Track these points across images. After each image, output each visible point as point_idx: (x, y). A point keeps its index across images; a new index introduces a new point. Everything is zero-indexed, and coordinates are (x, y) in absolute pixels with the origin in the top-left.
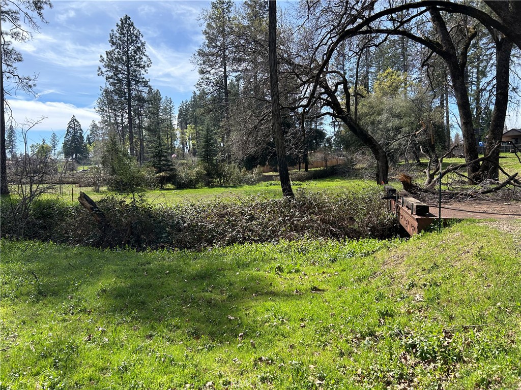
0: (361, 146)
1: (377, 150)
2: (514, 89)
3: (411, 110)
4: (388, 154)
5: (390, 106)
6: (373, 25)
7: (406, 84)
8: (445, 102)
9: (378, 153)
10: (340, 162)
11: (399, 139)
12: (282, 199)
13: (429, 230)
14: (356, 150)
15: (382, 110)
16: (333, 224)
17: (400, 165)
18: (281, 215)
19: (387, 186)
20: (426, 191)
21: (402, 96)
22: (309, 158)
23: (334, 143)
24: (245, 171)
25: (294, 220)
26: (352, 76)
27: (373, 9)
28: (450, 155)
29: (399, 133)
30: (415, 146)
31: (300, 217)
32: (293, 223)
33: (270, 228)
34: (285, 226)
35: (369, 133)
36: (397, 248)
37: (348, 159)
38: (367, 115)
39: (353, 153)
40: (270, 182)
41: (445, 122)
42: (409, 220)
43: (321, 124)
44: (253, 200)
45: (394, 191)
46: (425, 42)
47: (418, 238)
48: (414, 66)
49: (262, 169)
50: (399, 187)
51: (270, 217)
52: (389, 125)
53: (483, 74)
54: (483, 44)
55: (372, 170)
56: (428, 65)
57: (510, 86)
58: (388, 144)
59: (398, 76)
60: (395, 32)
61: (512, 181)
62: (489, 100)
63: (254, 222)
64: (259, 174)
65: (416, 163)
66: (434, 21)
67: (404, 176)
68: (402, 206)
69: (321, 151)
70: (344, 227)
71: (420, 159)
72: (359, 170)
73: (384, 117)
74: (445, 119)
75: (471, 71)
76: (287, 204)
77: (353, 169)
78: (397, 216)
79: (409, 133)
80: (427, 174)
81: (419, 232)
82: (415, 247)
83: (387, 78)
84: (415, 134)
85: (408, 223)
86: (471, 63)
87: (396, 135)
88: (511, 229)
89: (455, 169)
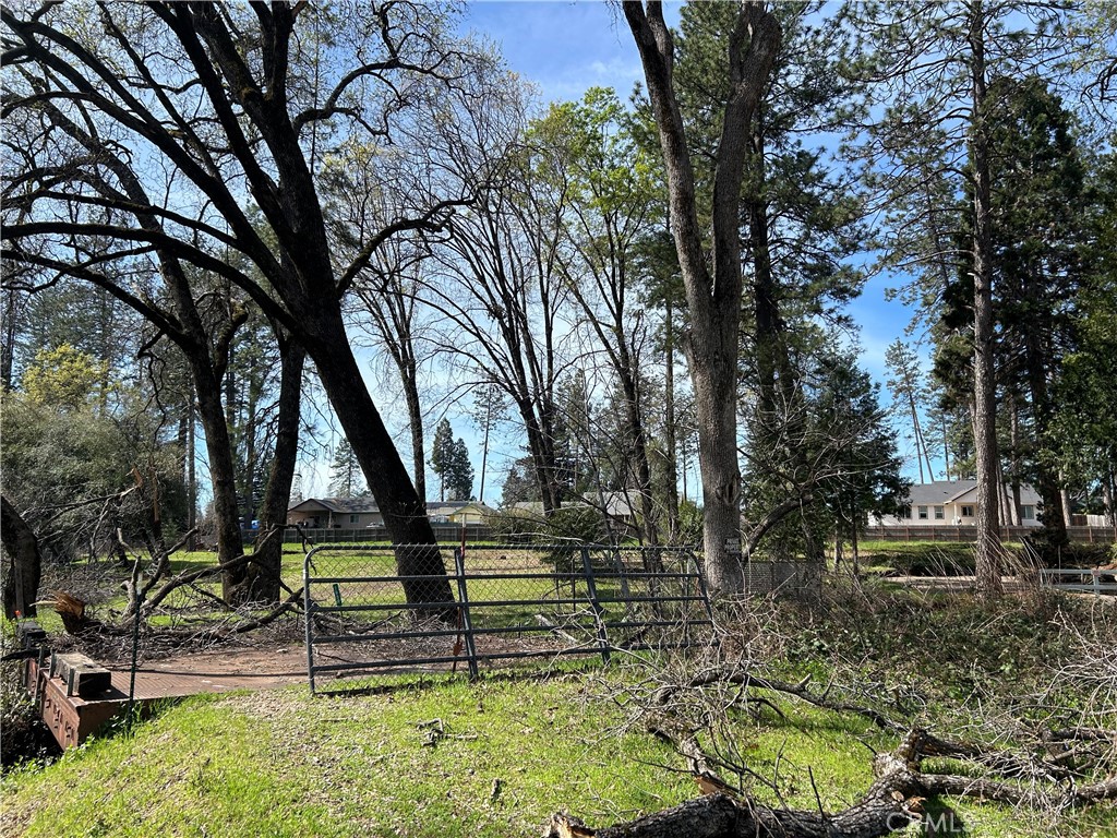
1: (13, 531)
2: (309, 429)
3: (111, 442)
4: (48, 540)
5: (60, 429)
6: (29, 243)
7: (105, 385)
8: (188, 434)
9: (16, 538)
11: (77, 506)
13: (106, 732)
15: (40, 435)
17: (76, 567)
19: (27, 623)
20: (120, 633)
21: (96, 410)
27: (29, 210)
28: (194, 546)
29: (79, 492)
30: (114, 520)
36: (16, 791)
41: (187, 479)
42: (64, 708)
45: (40, 636)
46: (149, 311)
47: (77, 758)
48: (123, 350)
50: (50, 621)
52: (56, 471)
53: (258, 391)
54: (263, 337)
56: (151, 355)
57: (302, 422)
58: (48, 516)
59: (88, 365)
60: (79, 271)
61: (294, 604)
62: (266, 438)
65: (116, 562)
66: (166, 273)
67: (68, 598)
68: (52, 676)
71: (127, 553)
73: (45, 450)
74: (187, 468)
75: (242, 382)
78: (37, 702)
79: (104, 493)
80: (130, 591)
81: (82, 740)
82: (62, 783)
83: (59, 364)
84: (118, 497)
85: (60, 720)
86: (240, 367)
87: (70, 496)
88: (274, 709)
89: (188, 581)
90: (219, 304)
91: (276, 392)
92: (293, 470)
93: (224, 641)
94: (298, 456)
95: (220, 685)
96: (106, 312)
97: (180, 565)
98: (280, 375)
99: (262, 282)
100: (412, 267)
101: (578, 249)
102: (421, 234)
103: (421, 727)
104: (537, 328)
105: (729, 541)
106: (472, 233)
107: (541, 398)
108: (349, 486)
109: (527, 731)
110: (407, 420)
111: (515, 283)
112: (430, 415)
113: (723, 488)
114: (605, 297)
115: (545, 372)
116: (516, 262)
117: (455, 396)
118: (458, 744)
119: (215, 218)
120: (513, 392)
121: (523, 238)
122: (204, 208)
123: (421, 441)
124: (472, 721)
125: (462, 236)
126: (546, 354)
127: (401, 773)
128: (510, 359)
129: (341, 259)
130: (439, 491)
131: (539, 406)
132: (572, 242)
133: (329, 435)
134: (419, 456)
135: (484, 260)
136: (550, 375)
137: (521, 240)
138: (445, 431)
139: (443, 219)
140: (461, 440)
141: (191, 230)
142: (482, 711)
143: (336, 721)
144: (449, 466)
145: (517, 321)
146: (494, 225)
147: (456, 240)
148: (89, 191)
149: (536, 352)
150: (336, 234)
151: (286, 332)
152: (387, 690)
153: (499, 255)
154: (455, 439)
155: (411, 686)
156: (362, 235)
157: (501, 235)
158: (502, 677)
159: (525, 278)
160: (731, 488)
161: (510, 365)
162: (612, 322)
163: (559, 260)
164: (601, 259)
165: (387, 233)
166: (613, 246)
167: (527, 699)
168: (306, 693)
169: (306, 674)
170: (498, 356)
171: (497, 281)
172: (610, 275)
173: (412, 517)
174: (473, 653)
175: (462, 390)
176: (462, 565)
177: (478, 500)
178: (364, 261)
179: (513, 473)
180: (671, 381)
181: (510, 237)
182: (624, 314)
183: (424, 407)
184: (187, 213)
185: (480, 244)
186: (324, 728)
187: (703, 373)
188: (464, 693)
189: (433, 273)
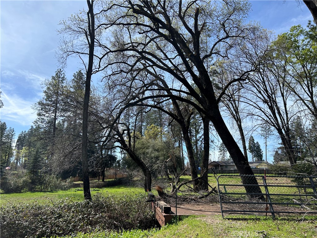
0: (137, 166)
1: (145, 170)
2: (212, 141)
3: (164, 147)
4: (152, 172)
5: (153, 145)
6: (144, 102)
7: (161, 133)
8: (181, 144)
9: (146, 171)
10: (124, 176)
11: (158, 163)
12: (83, 201)
13: (171, 223)
14: (134, 169)
15: (149, 146)
16: (116, 219)
17: (158, 179)
18: (81, 213)
19: (150, 193)
20: (171, 197)
21: (160, 139)
22: (106, 172)
23: (121, 164)
24: (61, 181)
25: (90, 217)
26: (133, 126)
27: (144, 94)
28: (184, 174)
29: (158, 160)
30: (166, 167)
31: (94, 214)
32: (89, 219)
33: (72, 224)
34: (83, 222)
35: (142, 159)
36: (152, 236)
37: (129, 175)
38: (141, 149)
39: (132, 171)
40: (78, 188)
41: (181, 155)
42: (161, 216)
43: (115, 152)
44: (63, 202)
45: (153, 196)
46: (170, 114)
47: (165, 229)
48: (165, 125)
49: (73, 179)
50: (155, 193)
51: (73, 215)
52: (153, 155)
53: (197, 132)
54: (197, 117)
55: (143, 181)
56: (171, 125)
57: (210, 140)
58: (152, 166)
59: (158, 129)
60: (155, 107)
61: (214, 191)
62: (201, 144)
63: (61, 220)
64: (71, 182)
65: (167, 178)
66: (173, 104)
67: (159, 187)
68: (157, 207)
69: (113, 168)
70: (123, 221)
71: (169, 176)
72: (135, 181)
73: (150, 150)
74: (181, 153)
75: (193, 130)
76: (86, 206)
77: (132, 181)
78: (154, 213)
79: (163, 160)
80: (172, 186)
81: (166, 224)
82: (163, 235)
83: (152, 129)
84: (166, 161)
85: (160, 218)
86: (192, 126)
87: (156, 161)
88: (213, 221)
89: (185, 184)
90: (186, 110)
91: (202, 132)
92: (209, 153)
93: (196, 201)
94: (210, 149)
95: (197, 213)
96: (160, 115)
97: (183, 179)
98: (203, 127)
99: (196, 102)
100: (238, 92)
101: (293, 77)
102: (240, 82)
104: (281, 105)
106: (255, 79)
107: (285, 127)
108: (224, 157)
110: (240, 137)
111: (272, 92)
112: (247, 135)
114: (305, 91)
115: (285, 118)
116: (271, 85)
117: (254, 129)
119: (184, 88)
120: (274, 126)
121: (273, 78)
122: (181, 86)
123: (245, 143)
124: (276, 233)
125: (252, 81)
126: (285, 112)
128: (272, 115)
129: (217, 93)
131: (284, 130)
132: (291, 76)
133: (218, 143)
134: (245, 148)
135: (260, 86)
136: (287, 119)
137: (272, 78)
139: (246, 77)
140: (257, 142)
141: (178, 92)
142: (279, 230)
144: (254, 150)
145: (273, 103)
146: (263, 75)
147: (251, 82)
148: (156, 88)
149: (281, 112)
150: (215, 87)
151: (204, 115)
152: (245, 219)
153: (265, 84)
154: (255, 142)
155: (254, 220)
156: (222, 86)
157: (265, 78)
158: (285, 219)
159: (275, 90)
161: (272, 118)
162: (309, 99)
163: (286, 82)
164: (302, 79)
165: (229, 84)
166: (306, 74)
167: (295, 228)
168: (221, 218)
169: (221, 212)
170: (268, 115)
171: (265, 92)
172: (306, 84)
173: (246, 166)
174: (273, 210)
175: (257, 127)
176: (266, 182)
177: (265, 161)
178: (223, 93)
179: (277, 152)
181: (268, 78)
182: (314, 96)
183: (245, 133)
184: (177, 88)
185: (258, 82)
188: (271, 223)
189: (244, 93)
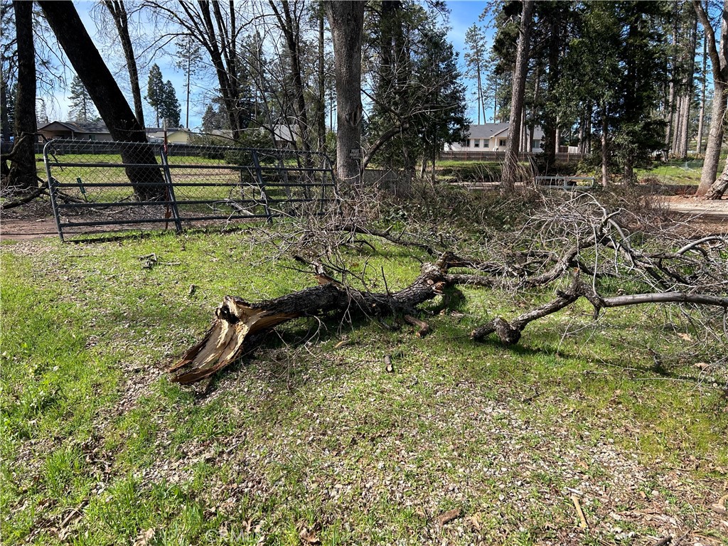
2: (44, 63)
57: (37, 58)
61: (47, 190)
88: (33, 251)
91: (12, 32)
103: (142, 259)
105: (352, 151)
107: (227, 50)
108: (85, 113)
109: (214, 260)
112: (142, 59)
113: (350, 114)
118: (167, 268)
123: (137, 79)
124: (178, 255)
127: (127, 284)
130: (155, 120)
133: (61, 69)
134: (136, 90)
136: (233, 31)
138: (156, 74)
140: (169, 81)
142: (185, 250)
143: (80, 257)
144: (162, 101)
152: (117, 239)
154: (165, 80)
160: (355, 115)
167: (215, 243)
168: (58, 242)
169: (57, 233)
174: (178, 215)
175: (166, 39)
177: (185, 127)
179: (210, 109)
180: (323, 43)
183: (137, 52)
186: (72, 260)
187: (339, 29)
188: (172, 240)
